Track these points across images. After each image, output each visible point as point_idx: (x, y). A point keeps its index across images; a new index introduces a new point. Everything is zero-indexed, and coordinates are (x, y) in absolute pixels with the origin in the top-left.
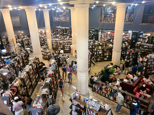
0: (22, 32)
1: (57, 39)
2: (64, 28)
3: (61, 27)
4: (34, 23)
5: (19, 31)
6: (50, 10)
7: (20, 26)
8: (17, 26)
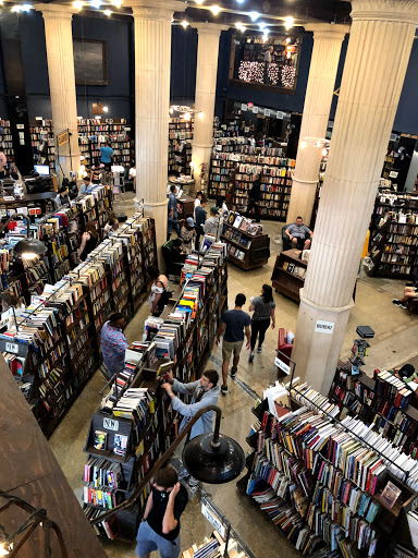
0: (106, 109)
1: (235, 157)
2: (268, 113)
3: (255, 110)
4: (161, 71)
5: (94, 105)
6: (225, 27)
7: (100, 82)
8: (92, 82)
